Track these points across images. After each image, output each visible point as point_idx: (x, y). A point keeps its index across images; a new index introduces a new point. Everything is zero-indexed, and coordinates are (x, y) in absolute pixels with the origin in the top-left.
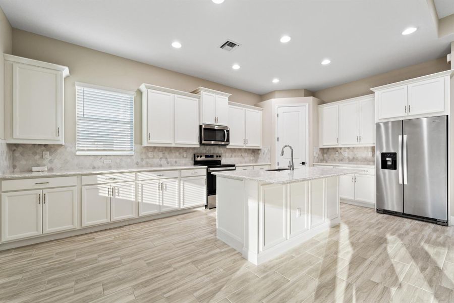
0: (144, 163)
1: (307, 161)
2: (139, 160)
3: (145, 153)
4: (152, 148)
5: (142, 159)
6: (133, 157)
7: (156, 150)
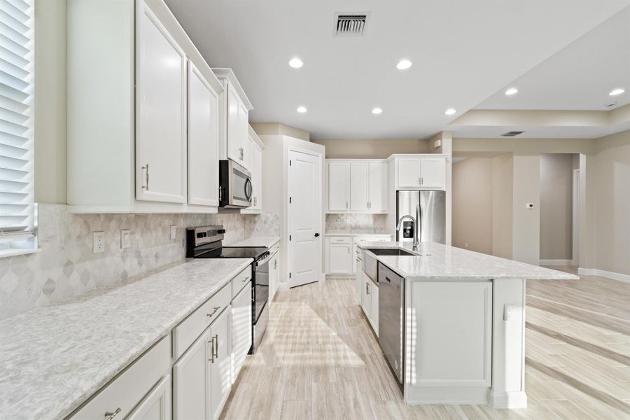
0: (75, 278)
1: (320, 232)
2: (57, 273)
3: (79, 237)
4: (102, 218)
5: (69, 263)
6: (32, 263)
7: (113, 224)
